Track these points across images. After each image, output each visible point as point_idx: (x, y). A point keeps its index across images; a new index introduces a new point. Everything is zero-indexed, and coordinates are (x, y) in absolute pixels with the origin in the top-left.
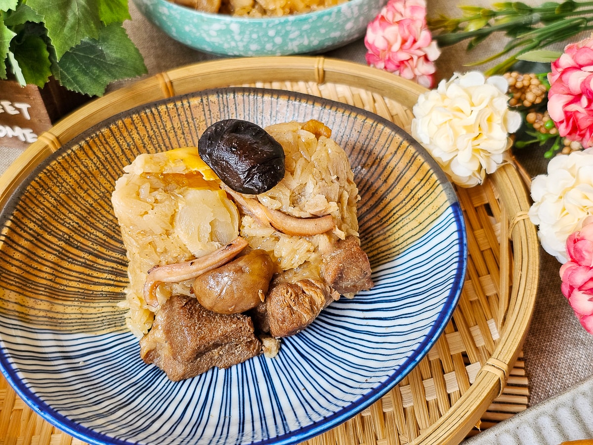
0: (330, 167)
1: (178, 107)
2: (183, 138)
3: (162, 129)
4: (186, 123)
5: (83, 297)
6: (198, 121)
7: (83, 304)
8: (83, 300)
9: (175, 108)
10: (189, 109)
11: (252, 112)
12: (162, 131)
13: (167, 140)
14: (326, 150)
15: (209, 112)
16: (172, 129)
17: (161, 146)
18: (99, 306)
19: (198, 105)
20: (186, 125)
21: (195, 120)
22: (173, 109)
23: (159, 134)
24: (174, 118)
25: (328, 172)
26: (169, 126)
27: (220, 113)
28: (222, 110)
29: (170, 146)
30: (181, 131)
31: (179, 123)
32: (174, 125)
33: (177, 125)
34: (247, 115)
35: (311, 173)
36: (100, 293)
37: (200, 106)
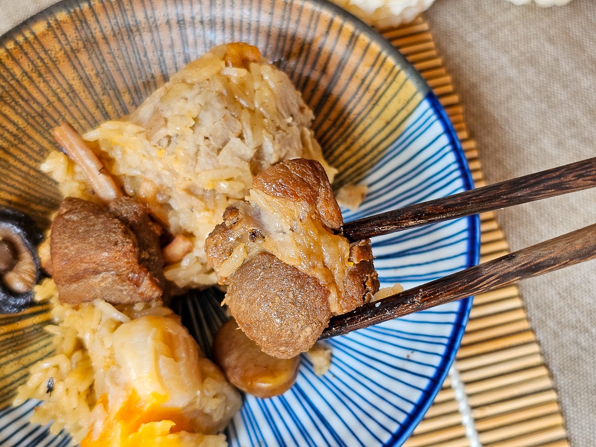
0: (280, 108)
1: (21, 44)
2: (42, 81)
3: (11, 80)
4: (38, 61)
5: (15, 344)
6: (53, 53)
7: (20, 353)
8: (18, 348)
9: (18, 47)
10: (36, 42)
11: (120, 20)
12: (12, 82)
13: (23, 92)
14: (267, 85)
15: (63, 36)
16: (24, 75)
17: (19, 102)
18: (40, 346)
19: (47, 33)
20: (40, 64)
21: (49, 52)
22: (15, 48)
23: (10, 88)
24: (21, 60)
25: (280, 116)
26: (17, 72)
27: (79, 32)
28: (79, 28)
29: (30, 98)
30: (37, 73)
31: (30, 63)
32: (25, 68)
33: (29, 67)
34: (115, 25)
35: (264, 127)
36: (32, 329)
37: (50, 33)
